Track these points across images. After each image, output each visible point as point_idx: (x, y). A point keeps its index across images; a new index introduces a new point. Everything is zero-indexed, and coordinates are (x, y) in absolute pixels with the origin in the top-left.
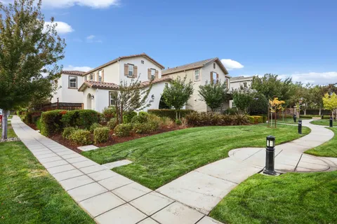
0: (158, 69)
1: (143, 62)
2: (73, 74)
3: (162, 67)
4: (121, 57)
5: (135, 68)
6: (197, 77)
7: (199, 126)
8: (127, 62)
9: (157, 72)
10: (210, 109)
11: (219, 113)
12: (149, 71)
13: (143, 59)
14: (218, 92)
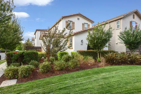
0: (89, 23)
1: (78, 19)
2: (42, 31)
3: (92, 22)
4: (63, 16)
5: (73, 23)
6: (118, 26)
7: (116, 64)
8: (67, 20)
9: (89, 25)
10: (128, 50)
11: (137, 53)
12: (83, 25)
13: (79, 17)
14: (137, 36)
